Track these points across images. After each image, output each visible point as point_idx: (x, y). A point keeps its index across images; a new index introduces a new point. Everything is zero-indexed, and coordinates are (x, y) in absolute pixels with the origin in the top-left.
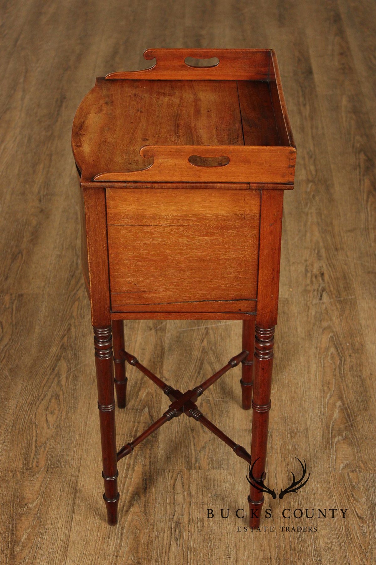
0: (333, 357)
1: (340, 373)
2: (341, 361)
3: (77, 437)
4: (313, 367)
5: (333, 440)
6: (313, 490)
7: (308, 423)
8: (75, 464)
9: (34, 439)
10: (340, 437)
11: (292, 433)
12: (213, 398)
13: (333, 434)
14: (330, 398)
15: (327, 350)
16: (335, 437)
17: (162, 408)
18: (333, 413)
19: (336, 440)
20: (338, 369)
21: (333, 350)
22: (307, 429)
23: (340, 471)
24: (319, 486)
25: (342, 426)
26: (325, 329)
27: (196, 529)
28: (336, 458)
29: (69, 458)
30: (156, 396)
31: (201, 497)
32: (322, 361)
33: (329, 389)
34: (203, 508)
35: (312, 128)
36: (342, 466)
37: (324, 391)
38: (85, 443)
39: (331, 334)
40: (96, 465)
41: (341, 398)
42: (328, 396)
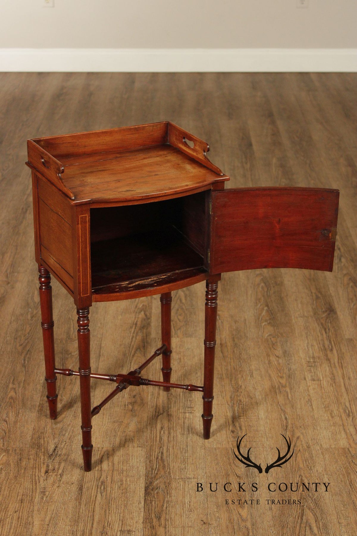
0: (262, 287)
1: (267, 294)
2: (268, 289)
3: (99, 325)
4: (250, 292)
5: (262, 324)
6: (248, 345)
7: (246, 317)
8: (99, 336)
9: (72, 326)
10: (266, 323)
11: (236, 322)
12: (186, 307)
13: (262, 321)
14: (260, 306)
15: (259, 285)
16: (263, 323)
17: (153, 311)
18: (262, 313)
19: (264, 324)
20: (266, 293)
21: (263, 284)
22: (245, 320)
23: (266, 337)
24: (252, 344)
25: (267, 318)
26: (258, 275)
27: (176, 362)
28: (263, 332)
29: (95, 334)
30: (149, 306)
31: (179, 349)
32: (256, 290)
33: (260, 302)
34: (180, 354)
35: (251, 175)
36: (266, 335)
37: (256, 303)
38: (104, 327)
39: (262, 277)
40: (112, 337)
41: (267, 306)
42: (259, 305)
